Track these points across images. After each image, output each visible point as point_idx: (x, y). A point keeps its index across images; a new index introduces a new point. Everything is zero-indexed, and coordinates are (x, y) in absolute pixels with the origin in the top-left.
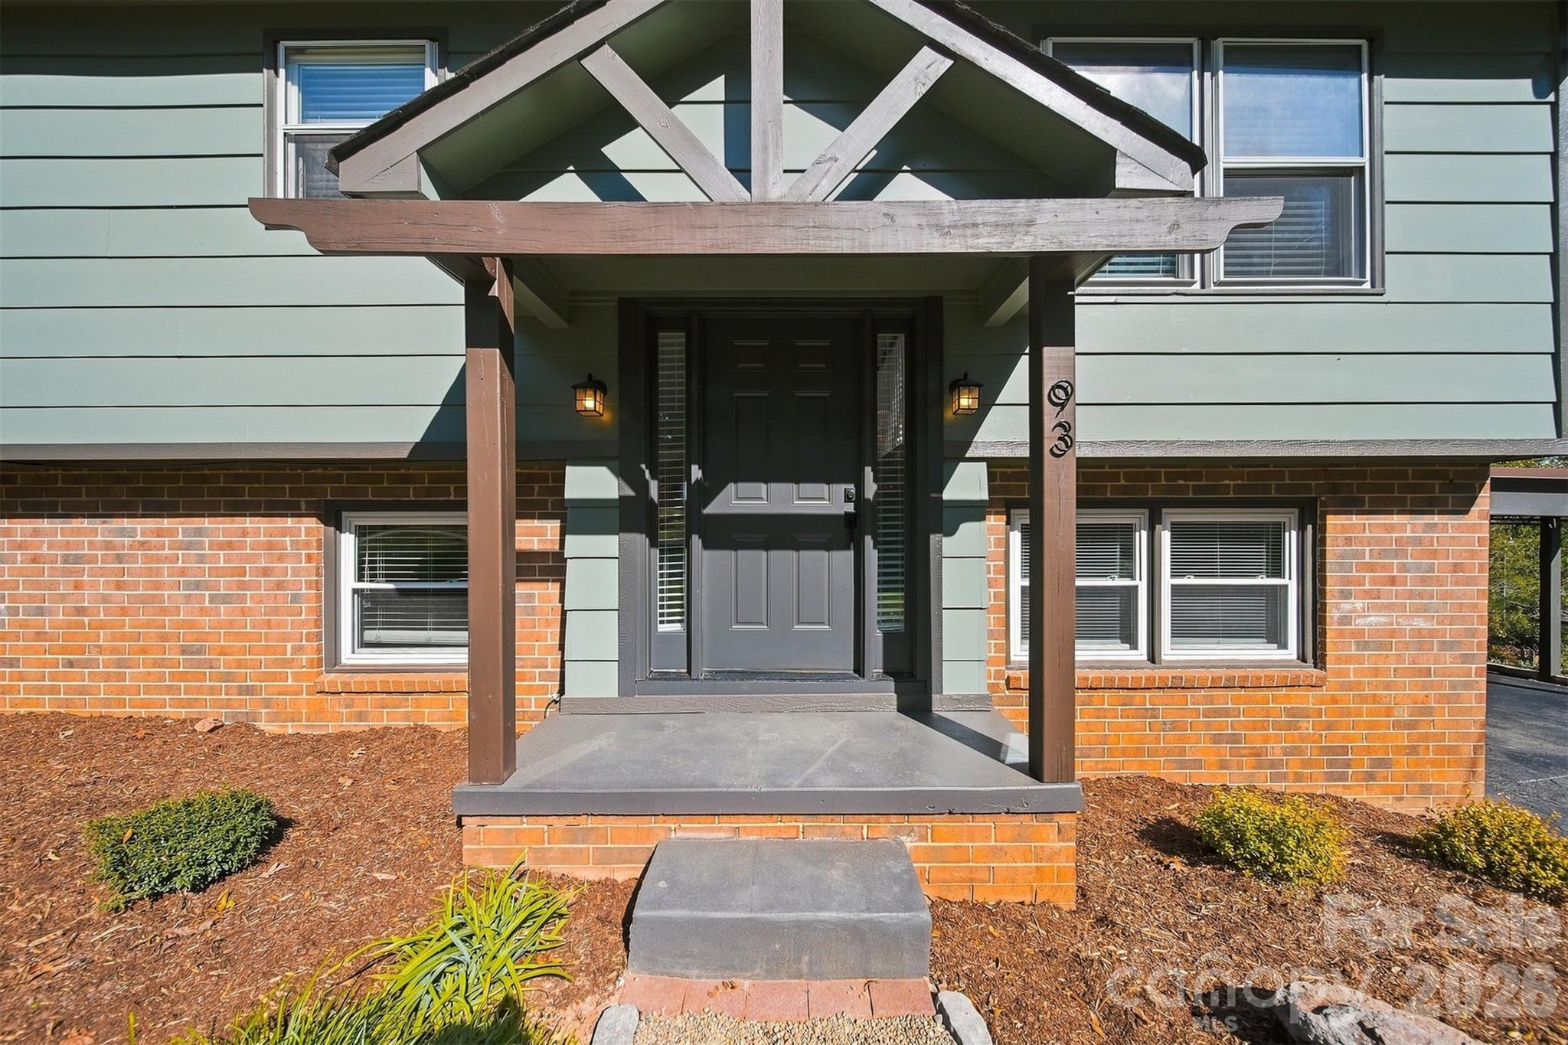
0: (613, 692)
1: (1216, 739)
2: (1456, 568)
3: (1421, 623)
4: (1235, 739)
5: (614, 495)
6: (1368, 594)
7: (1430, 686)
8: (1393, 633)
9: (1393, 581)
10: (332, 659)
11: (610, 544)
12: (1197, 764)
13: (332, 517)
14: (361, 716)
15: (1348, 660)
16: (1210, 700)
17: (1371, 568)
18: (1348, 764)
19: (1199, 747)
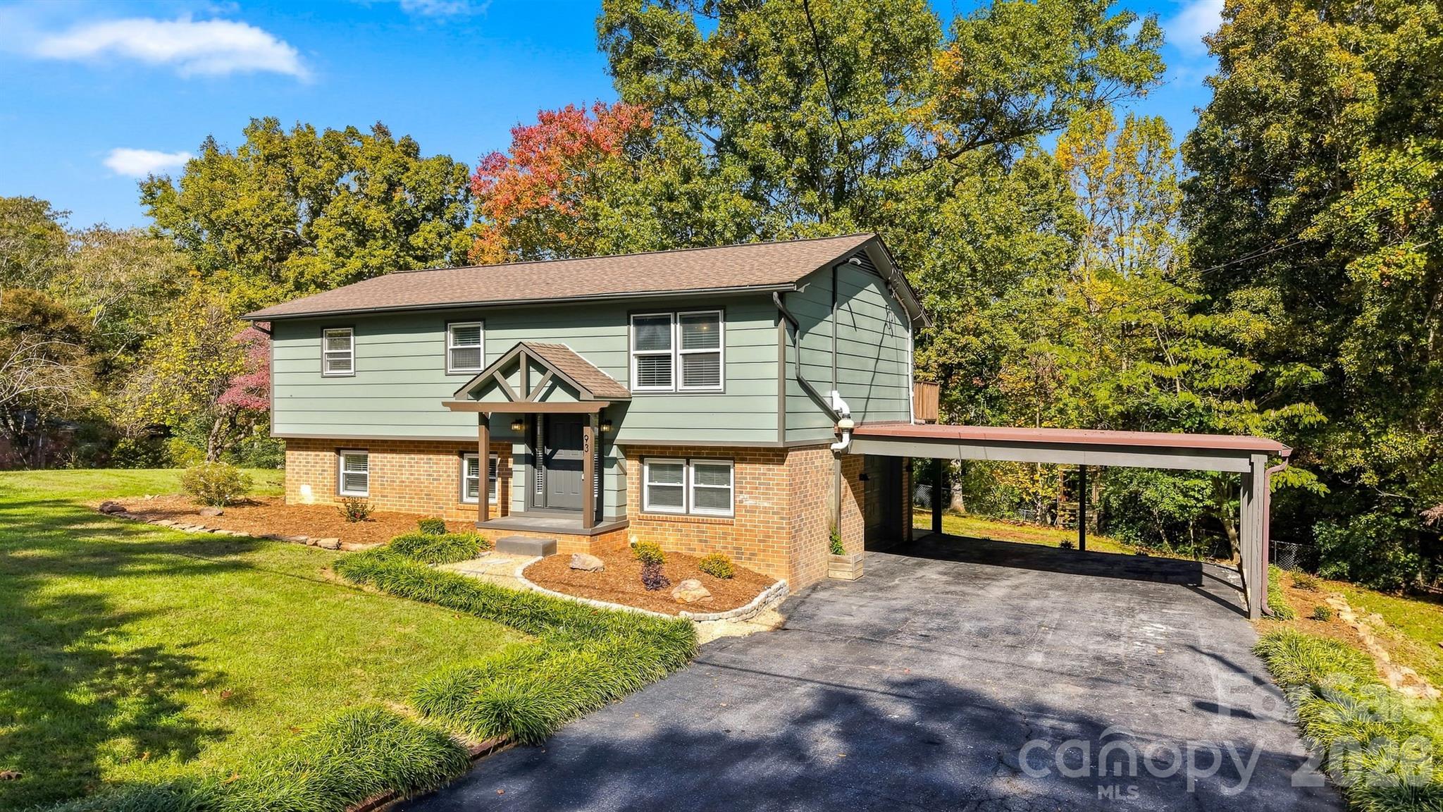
0: (522, 510)
1: (701, 541)
2: (778, 485)
3: (766, 504)
4: (706, 541)
5: (523, 452)
6: (749, 493)
7: (769, 527)
8: (757, 507)
9: (756, 488)
10: (461, 500)
11: (522, 467)
12: (695, 550)
13: (461, 455)
14: (468, 517)
15: (742, 516)
16: (698, 527)
17: (749, 483)
18: (742, 554)
19: (695, 544)
